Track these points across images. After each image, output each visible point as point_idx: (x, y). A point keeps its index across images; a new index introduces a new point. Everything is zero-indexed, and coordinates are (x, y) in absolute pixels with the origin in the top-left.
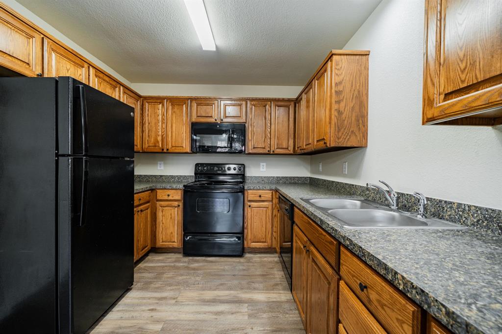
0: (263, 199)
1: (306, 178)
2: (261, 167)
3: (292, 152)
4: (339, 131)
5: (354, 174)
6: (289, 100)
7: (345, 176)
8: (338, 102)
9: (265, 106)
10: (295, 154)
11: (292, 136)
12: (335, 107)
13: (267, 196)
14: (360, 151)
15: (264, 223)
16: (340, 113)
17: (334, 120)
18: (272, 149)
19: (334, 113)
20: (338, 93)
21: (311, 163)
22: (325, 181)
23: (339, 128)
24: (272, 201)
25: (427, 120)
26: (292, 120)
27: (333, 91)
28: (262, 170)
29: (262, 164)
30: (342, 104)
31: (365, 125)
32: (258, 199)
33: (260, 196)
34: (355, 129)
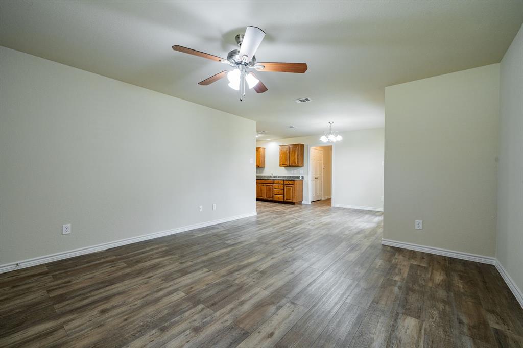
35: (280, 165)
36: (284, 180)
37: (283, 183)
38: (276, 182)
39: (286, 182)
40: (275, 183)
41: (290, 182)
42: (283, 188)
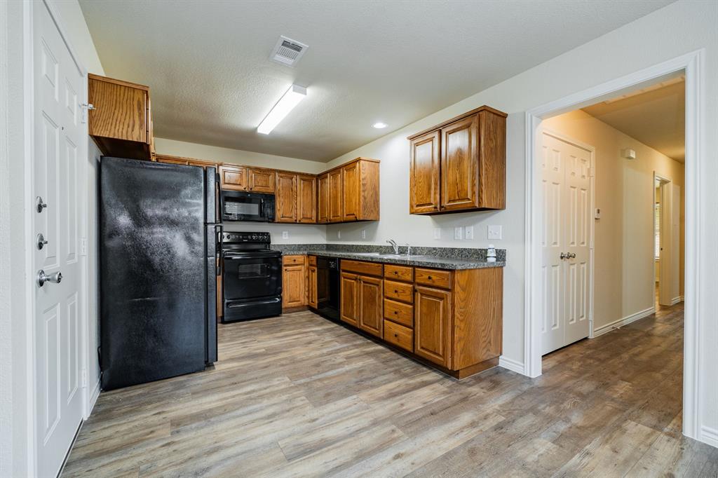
0: (297, 263)
1: (323, 245)
2: (284, 235)
3: (315, 222)
4: (365, 209)
5: (370, 238)
6: (312, 176)
7: (363, 240)
8: (364, 191)
9: (292, 179)
10: (317, 223)
11: (315, 208)
12: (362, 194)
13: (300, 260)
14: (375, 223)
15: (298, 284)
16: (365, 198)
17: (362, 203)
18: (298, 219)
19: (362, 198)
20: (364, 185)
21: (328, 232)
22: (345, 245)
23: (365, 208)
24: (304, 264)
25: (412, 213)
26: (314, 193)
27: (361, 183)
28: (284, 238)
29: (284, 232)
30: (366, 193)
31: (378, 207)
32: (293, 263)
33: (295, 261)
34: (373, 209)
35: (412, 206)
36: (414, 267)
37: (409, 278)
38: (389, 270)
39: (423, 275)
40: (387, 275)
41: (436, 276)
42: (409, 299)
